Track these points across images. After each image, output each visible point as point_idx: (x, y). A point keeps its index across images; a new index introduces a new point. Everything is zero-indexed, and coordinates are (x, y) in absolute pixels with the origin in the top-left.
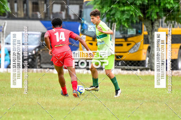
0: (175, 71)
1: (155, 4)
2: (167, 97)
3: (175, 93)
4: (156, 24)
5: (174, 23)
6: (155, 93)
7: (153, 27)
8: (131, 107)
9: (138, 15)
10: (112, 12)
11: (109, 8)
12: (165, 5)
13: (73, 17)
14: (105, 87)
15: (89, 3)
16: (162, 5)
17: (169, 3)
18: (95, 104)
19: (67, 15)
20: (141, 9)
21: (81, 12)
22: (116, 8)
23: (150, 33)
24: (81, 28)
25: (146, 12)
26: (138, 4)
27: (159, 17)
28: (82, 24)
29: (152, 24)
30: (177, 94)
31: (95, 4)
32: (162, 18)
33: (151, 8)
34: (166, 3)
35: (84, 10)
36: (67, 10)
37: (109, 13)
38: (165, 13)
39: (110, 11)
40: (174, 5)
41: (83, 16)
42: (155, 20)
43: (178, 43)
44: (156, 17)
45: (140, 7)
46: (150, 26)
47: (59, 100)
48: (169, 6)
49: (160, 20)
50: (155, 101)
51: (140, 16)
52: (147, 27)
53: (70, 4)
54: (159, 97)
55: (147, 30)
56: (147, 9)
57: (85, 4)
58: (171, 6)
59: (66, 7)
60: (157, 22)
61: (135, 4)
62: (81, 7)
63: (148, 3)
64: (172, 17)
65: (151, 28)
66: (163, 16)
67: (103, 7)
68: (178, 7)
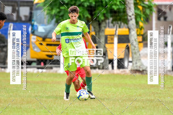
0: (121, 70)
1: (102, 6)
2: (114, 95)
3: (122, 91)
4: (103, 25)
5: (121, 23)
6: (102, 91)
7: (100, 27)
8: (80, 105)
9: (86, 16)
10: (61, 14)
11: (58, 10)
12: (111, 6)
13: (23, 19)
14: (55, 85)
15: (38, 5)
16: (108, 6)
17: (116, 5)
18: (45, 101)
19: (18, 17)
20: (88, 10)
21: (31, 13)
22: (64, 10)
23: (97, 33)
24: (32, 29)
25: (93, 13)
26: (86, 6)
27: (106, 18)
28: (33, 25)
29: (100, 24)
30: (123, 91)
31: (44, 5)
32: (108, 19)
33: (98, 9)
34: (113, 5)
35: (34, 12)
36: (18, 12)
37: (58, 14)
38: (112, 14)
39: (59, 12)
40: (120, 7)
41: (33, 17)
42: (102, 21)
43: (124, 42)
44: (103, 18)
45: (87, 8)
46: (97, 27)
47: (11, 98)
48: (115, 8)
49: (107, 21)
50: (102, 98)
51: (87, 17)
52: (94, 28)
53: (21, 6)
54: (106, 94)
55: (95, 31)
56: (95, 10)
57: (35, 5)
58: (117, 7)
59: (17, 8)
60: (104, 23)
61: (83, 6)
62: (31, 9)
63: (95, 5)
64: (118, 18)
65: (98, 29)
66: (109, 17)
67: (52, 9)
68: (124, 9)
